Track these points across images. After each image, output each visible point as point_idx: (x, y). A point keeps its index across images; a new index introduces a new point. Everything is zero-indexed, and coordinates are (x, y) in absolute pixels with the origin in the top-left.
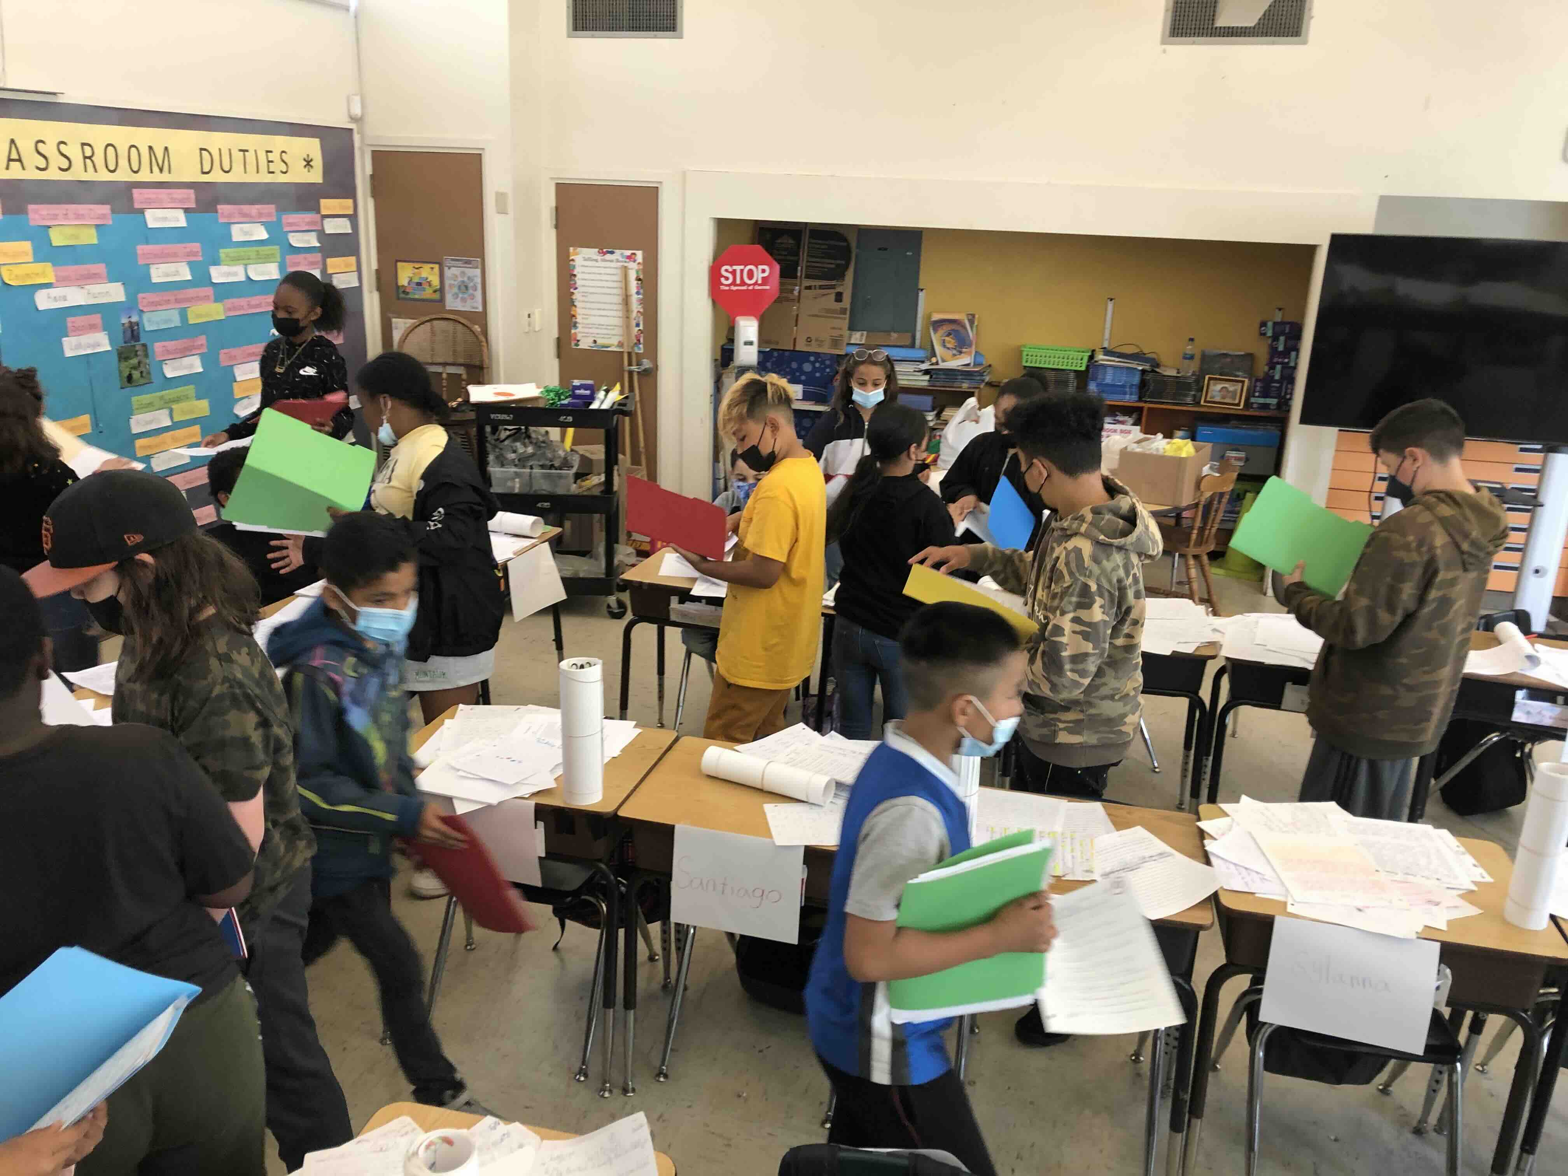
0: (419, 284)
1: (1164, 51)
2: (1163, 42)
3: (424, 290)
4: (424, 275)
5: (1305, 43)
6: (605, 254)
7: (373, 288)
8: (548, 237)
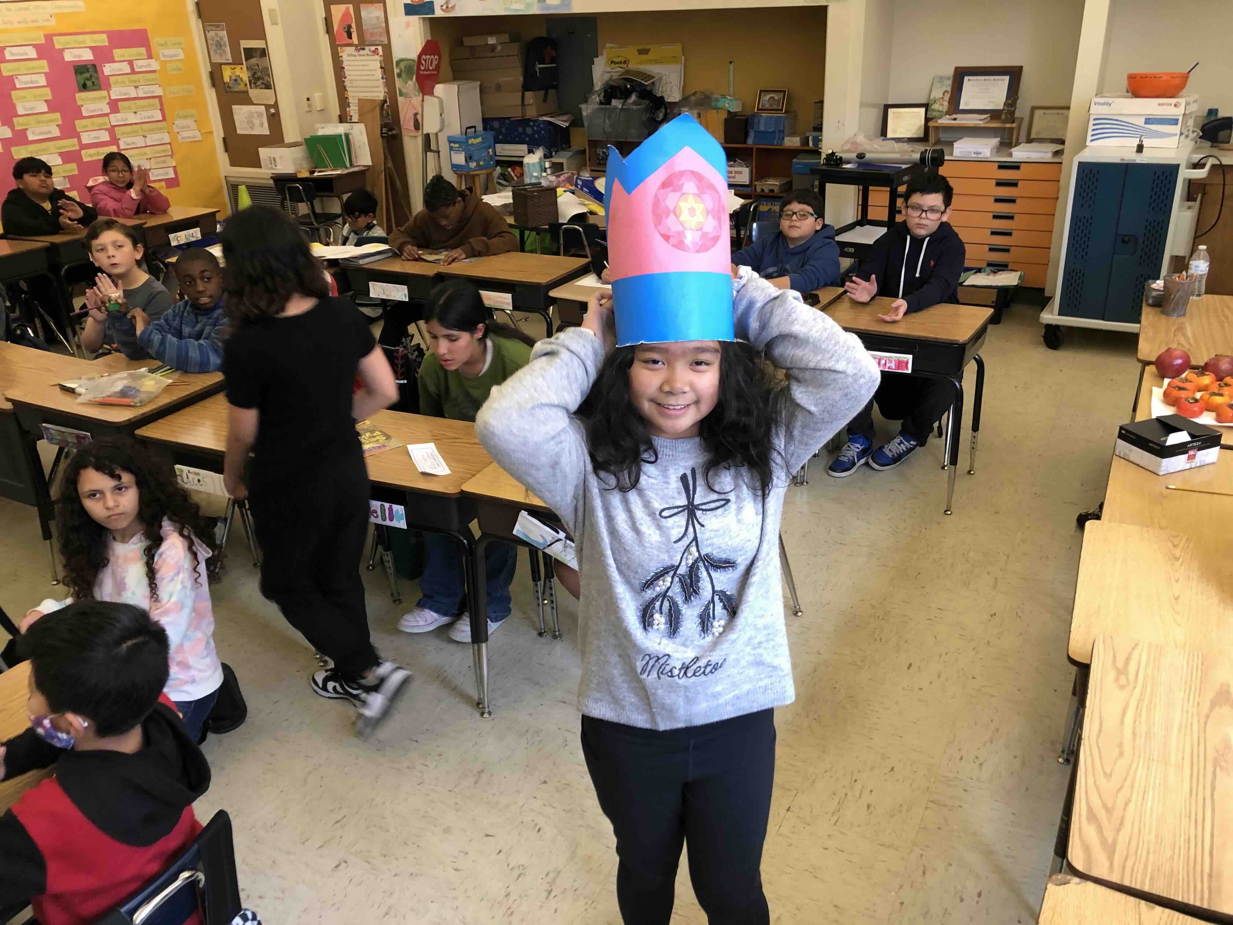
0: (236, 80)
3: (239, 85)
4: (237, 74)
6: (359, 50)
7: (210, 85)
8: (324, 40)
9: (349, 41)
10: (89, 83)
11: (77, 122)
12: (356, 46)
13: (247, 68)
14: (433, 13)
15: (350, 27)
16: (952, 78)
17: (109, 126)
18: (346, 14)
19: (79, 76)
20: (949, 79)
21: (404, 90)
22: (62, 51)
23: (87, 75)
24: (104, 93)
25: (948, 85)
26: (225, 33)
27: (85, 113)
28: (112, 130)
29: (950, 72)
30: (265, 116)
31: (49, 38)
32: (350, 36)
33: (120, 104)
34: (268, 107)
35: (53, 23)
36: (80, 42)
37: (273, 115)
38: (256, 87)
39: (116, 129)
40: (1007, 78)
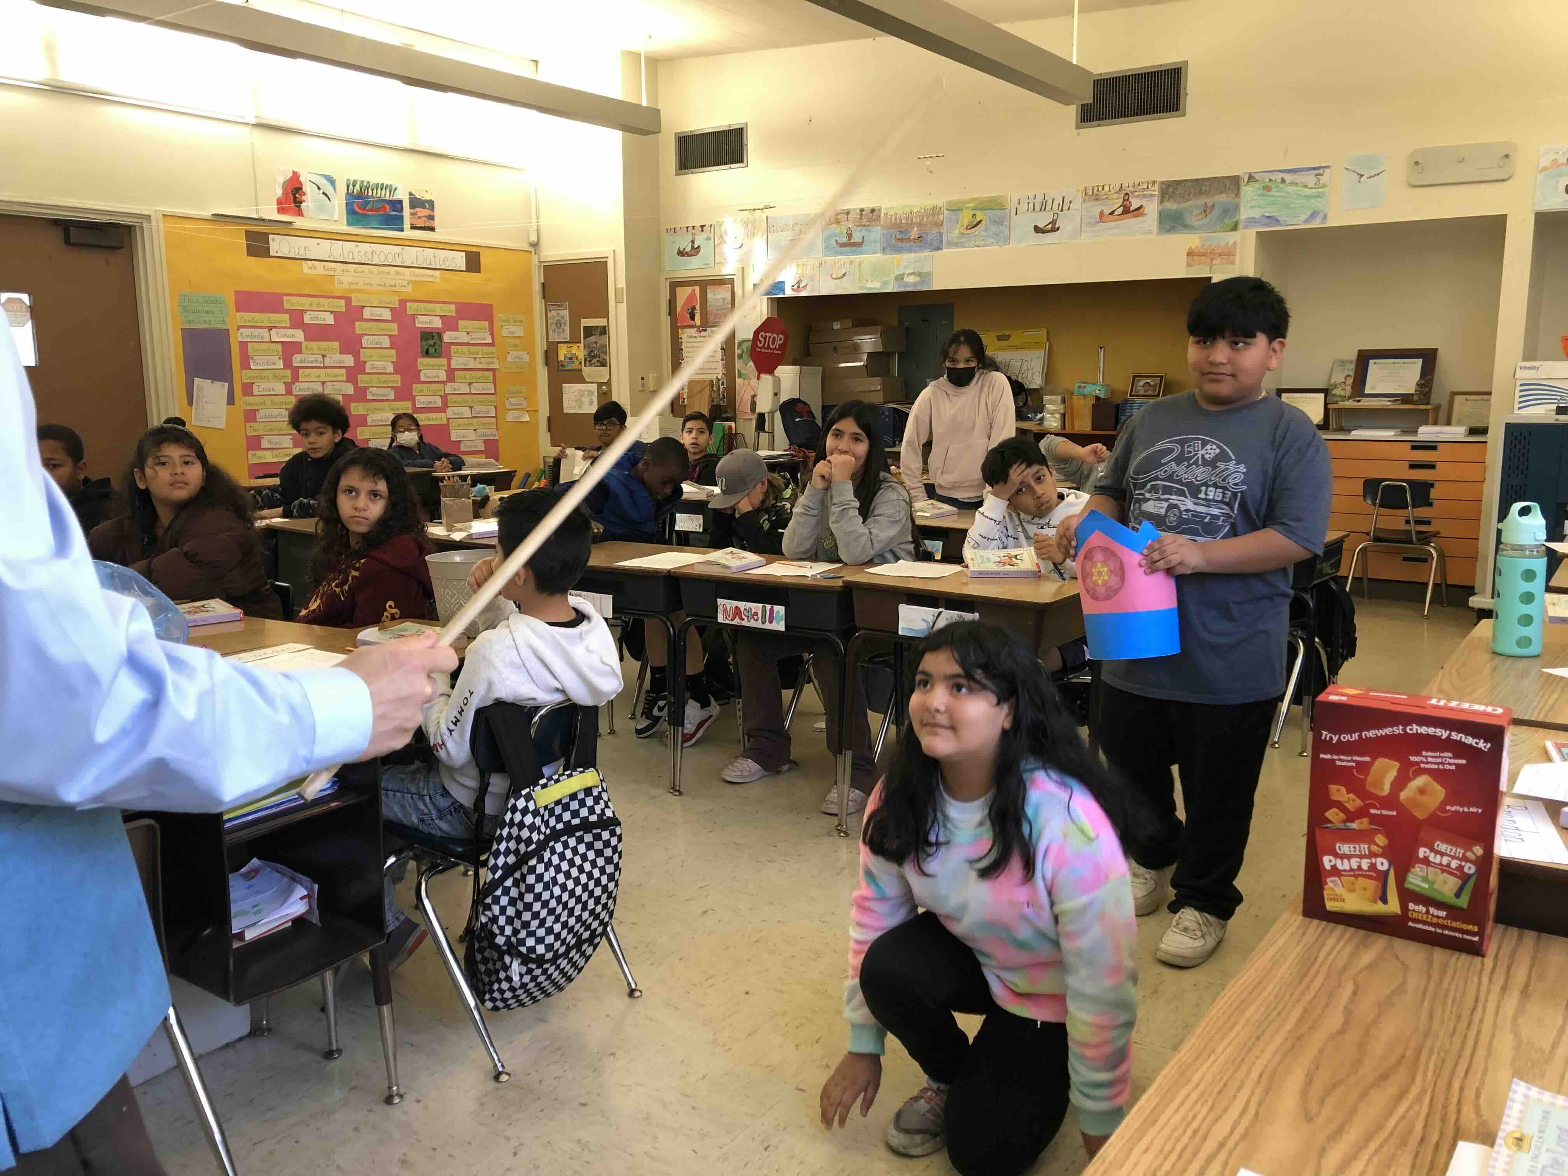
0: (571, 359)
1: (1078, 134)
2: (1077, 128)
3: (574, 363)
4: (573, 352)
5: (1184, 115)
6: (700, 332)
7: (544, 364)
8: (666, 321)
9: (692, 323)
10: (432, 350)
11: (414, 386)
12: (698, 327)
13: (585, 347)
14: (783, 294)
15: (694, 309)
16: (1355, 363)
17: (442, 394)
18: (692, 296)
19: (424, 343)
20: (1352, 362)
21: (744, 372)
22: (413, 317)
23: (431, 342)
24: (444, 361)
25: (1351, 369)
26: (567, 312)
27: (422, 379)
28: (444, 398)
29: (1353, 356)
30: (596, 394)
31: (403, 303)
32: (693, 317)
33: (456, 372)
34: (600, 385)
35: (409, 289)
36: (429, 311)
37: (605, 394)
38: (591, 365)
39: (449, 397)
40: (1420, 361)
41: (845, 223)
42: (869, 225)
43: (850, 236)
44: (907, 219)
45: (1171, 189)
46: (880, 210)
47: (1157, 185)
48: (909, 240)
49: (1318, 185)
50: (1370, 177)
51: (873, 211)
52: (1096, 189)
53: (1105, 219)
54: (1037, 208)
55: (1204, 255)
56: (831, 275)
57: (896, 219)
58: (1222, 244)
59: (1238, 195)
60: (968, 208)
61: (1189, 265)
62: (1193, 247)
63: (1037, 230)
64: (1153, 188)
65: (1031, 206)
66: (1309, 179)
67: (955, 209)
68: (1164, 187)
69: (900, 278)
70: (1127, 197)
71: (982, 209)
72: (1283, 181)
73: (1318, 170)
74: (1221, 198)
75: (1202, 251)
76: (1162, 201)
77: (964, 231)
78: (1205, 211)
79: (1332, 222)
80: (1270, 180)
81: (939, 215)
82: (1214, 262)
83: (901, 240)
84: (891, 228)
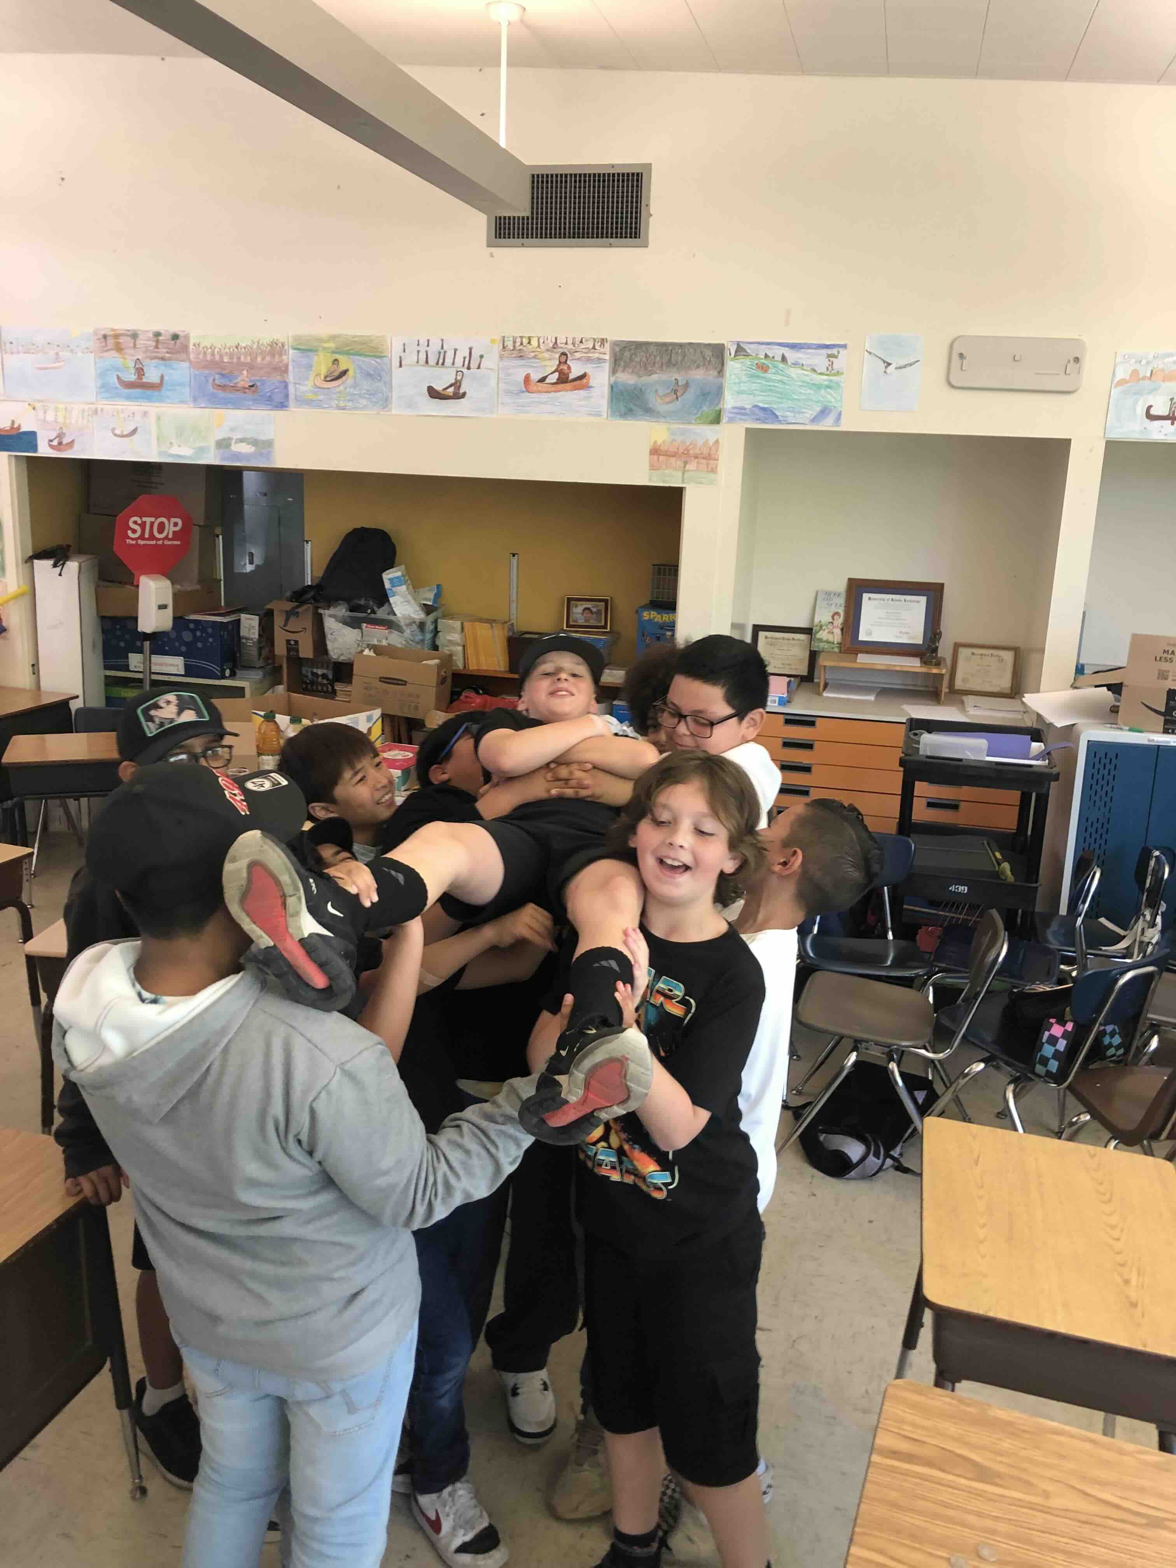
1: (491, 255)
2: (489, 245)
5: (648, 246)
14: (36, 451)
16: (845, 594)
20: (840, 595)
29: (842, 586)
40: (924, 600)
41: (132, 351)
42: (170, 359)
43: (140, 372)
44: (231, 356)
45: (627, 354)
46: (187, 337)
47: (607, 348)
48: (235, 388)
49: (830, 370)
50: (900, 368)
51: (175, 337)
52: (518, 340)
53: (533, 387)
54: (432, 361)
55: (674, 455)
56: (113, 430)
57: (213, 354)
58: (700, 442)
59: (721, 372)
60: (325, 349)
61: (653, 467)
62: (659, 443)
63: (433, 393)
64: (602, 350)
65: (423, 357)
66: (819, 360)
67: (307, 348)
68: (617, 349)
69: (223, 444)
70: (563, 360)
71: (347, 353)
72: (784, 359)
73: (831, 349)
74: (698, 375)
75: (673, 449)
76: (614, 371)
77: (320, 382)
78: (675, 392)
79: (846, 426)
80: (766, 356)
81: (281, 355)
82: (687, 467)
83: (223, 387)
84: (205, 367)
